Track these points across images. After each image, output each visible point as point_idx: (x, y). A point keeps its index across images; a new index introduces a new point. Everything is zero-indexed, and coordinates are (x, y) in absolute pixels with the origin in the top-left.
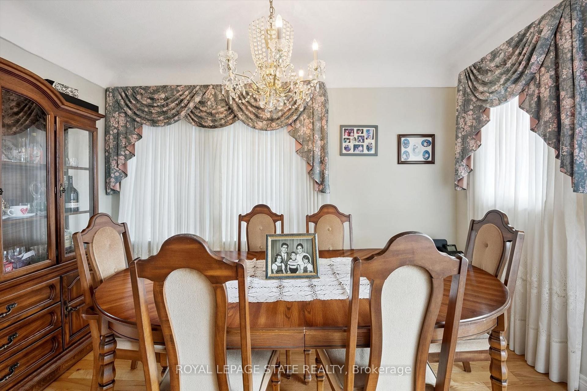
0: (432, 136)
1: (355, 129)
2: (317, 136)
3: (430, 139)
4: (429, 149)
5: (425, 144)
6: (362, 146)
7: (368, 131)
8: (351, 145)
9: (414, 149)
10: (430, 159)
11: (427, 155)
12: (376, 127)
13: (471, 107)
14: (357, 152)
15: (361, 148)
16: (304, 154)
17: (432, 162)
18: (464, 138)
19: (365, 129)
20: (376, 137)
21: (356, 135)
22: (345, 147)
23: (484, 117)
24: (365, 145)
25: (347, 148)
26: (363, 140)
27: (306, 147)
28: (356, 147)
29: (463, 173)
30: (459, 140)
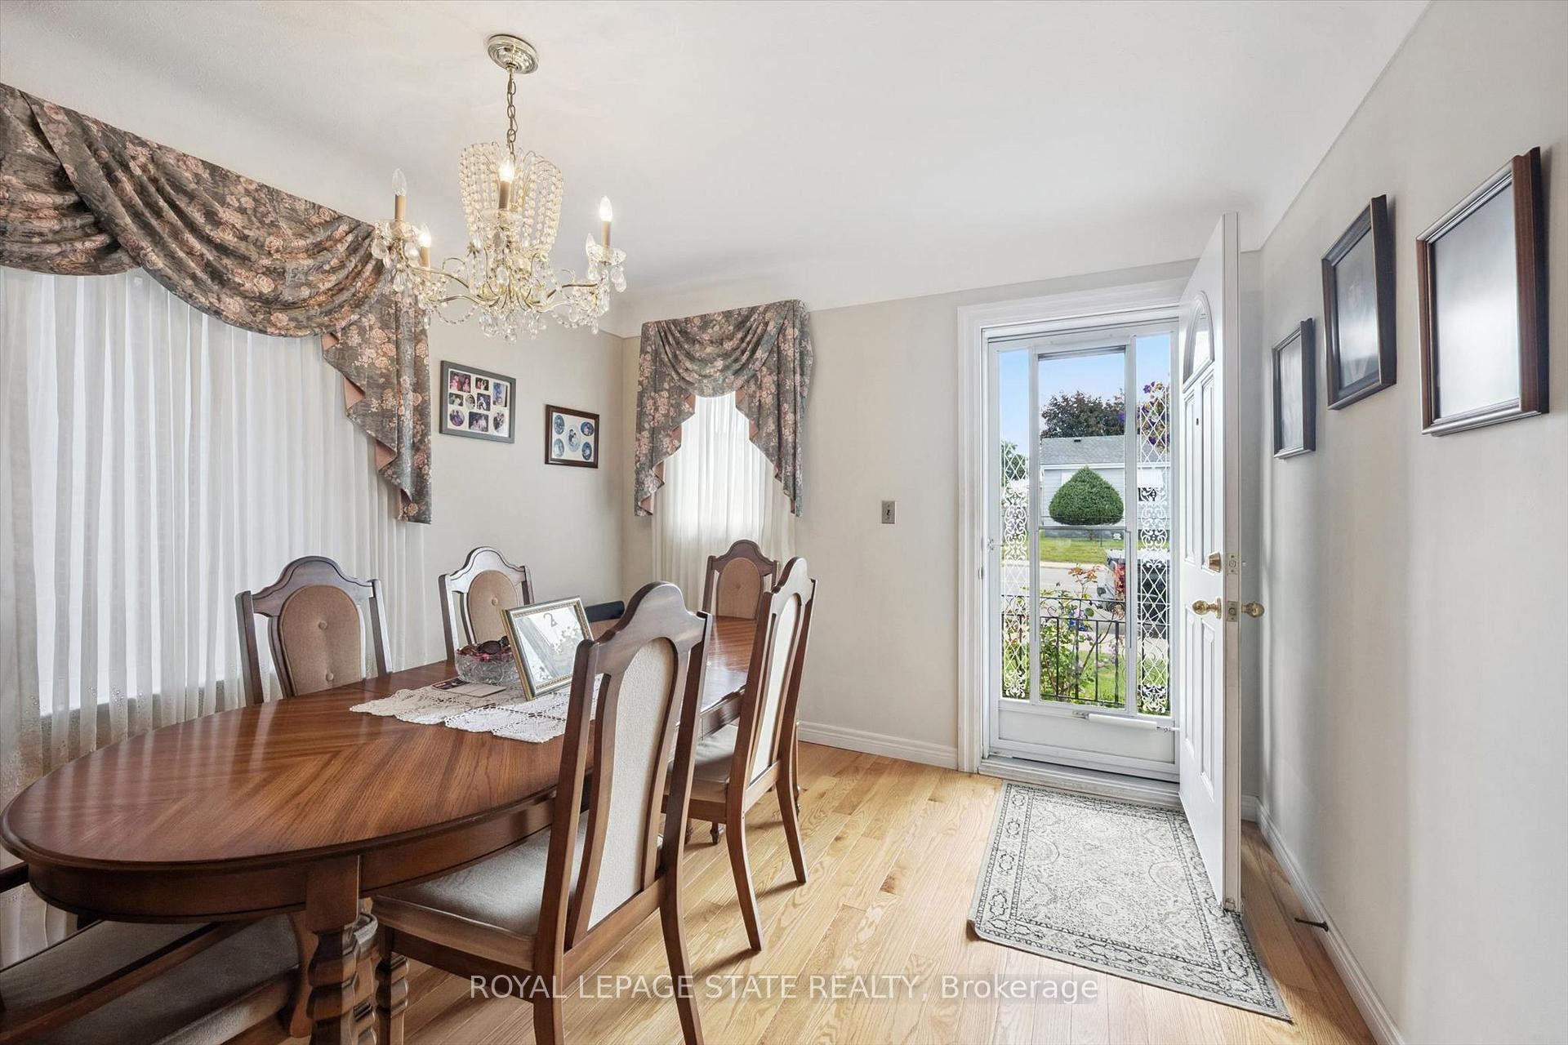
0: (595, 417)
1: (473, 377)
2: (407, 380)
3: (592, 422)
4: (591, 439)
5: (586, 430)
6: (487, 418)
7: (497, 386)
8: (465, 411)
9: (571, 438)
10: (591, 460)
11: (588, 452)
12: (512, 382)
13: (666, 386)
14: (476, 430)
15: (482, 422)
16: (369, 420)
17: (594, 465)
18: (654, 432)
19: (492, 382)
20: (511, 403)
21: (475, 392)
22: (451, 415)
23: (686, 407)
24: (492, 414)
25: (456, 418)
26: (488, 404)
27: (375, 403)
28: (474, 418)
29: (650, 486)
30: (646, 434)
